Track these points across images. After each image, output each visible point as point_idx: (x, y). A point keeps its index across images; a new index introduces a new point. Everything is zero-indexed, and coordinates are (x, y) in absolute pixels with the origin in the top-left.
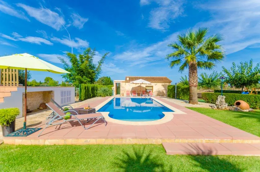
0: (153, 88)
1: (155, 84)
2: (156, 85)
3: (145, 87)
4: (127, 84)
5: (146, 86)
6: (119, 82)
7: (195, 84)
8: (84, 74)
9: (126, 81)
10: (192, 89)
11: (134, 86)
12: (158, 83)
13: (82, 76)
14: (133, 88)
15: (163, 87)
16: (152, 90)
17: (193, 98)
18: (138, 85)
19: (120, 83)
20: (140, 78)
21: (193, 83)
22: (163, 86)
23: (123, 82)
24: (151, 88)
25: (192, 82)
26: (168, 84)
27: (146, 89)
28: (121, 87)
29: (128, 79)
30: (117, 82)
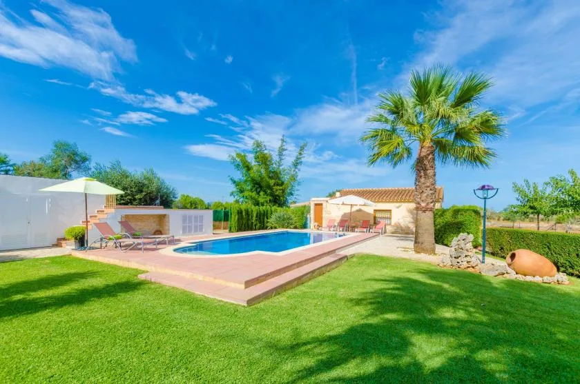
0: (391, 215)
1: (398, 204)
2: (398, 207)
5: (375, 210)
6: (319, 202)
8: (261, 187)
11: (349, 210)
12: (403, 204)
13: (258, 193)
14: (345, 215)
16: (390, 218)
18: (356, 208)
19: (321, 204)
23: (327, 201)
24: (387, 215)
27: (375, 218)
28: (323, 213)
29: (338, 195)
30: (316, 202)
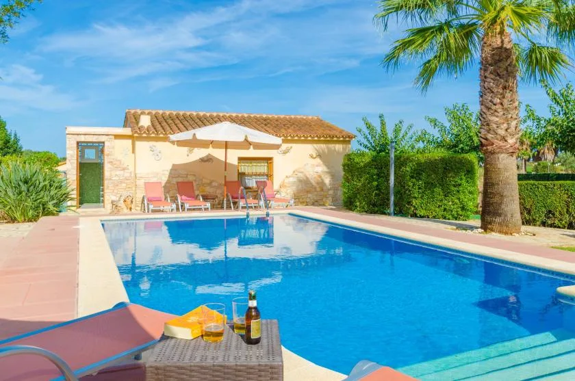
0: (270, 169)
1: (285, 147)
2: (285, 153)
3: (235, 162)
4: (142, 146)
5: (241, 159)
6: (94, 139)
7: (511, 141)
9: (138, 135)
10: (501, 166)
11: (184, 156)
12: (294, 145)
14: (175, 169)
15: (318, 160)
16: (269, 175)
17: (503, 207)
18: (199, 153)
19: (102, 144)
20: (219, 119)
21: (504, 139)
22: (319, 156)
23: (117, 137)
24: (262, 168)
25: (502, 132)
26: (339, 147)
27: (242, 175)
28: (107, 167)
29: (145, 121)
30: (82, 139)
